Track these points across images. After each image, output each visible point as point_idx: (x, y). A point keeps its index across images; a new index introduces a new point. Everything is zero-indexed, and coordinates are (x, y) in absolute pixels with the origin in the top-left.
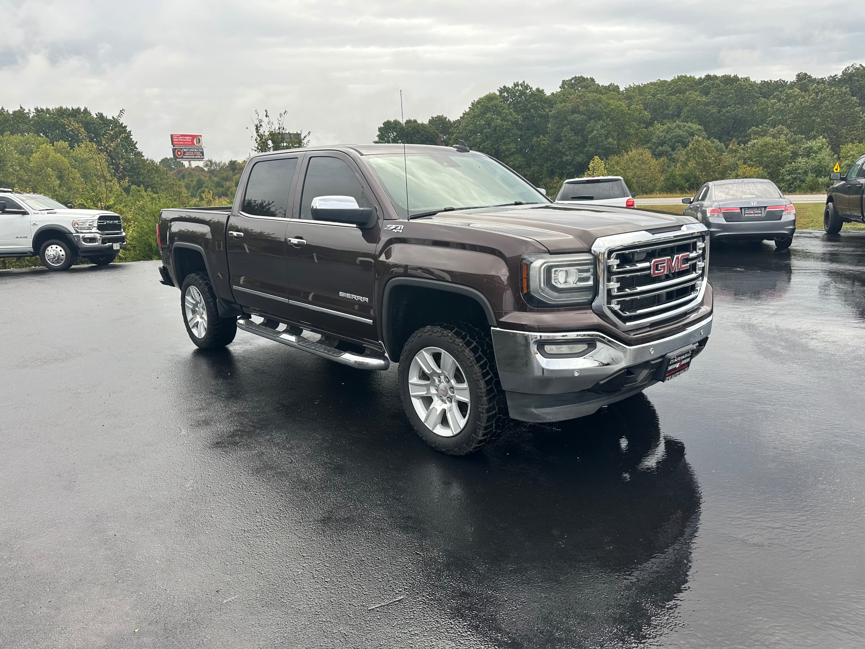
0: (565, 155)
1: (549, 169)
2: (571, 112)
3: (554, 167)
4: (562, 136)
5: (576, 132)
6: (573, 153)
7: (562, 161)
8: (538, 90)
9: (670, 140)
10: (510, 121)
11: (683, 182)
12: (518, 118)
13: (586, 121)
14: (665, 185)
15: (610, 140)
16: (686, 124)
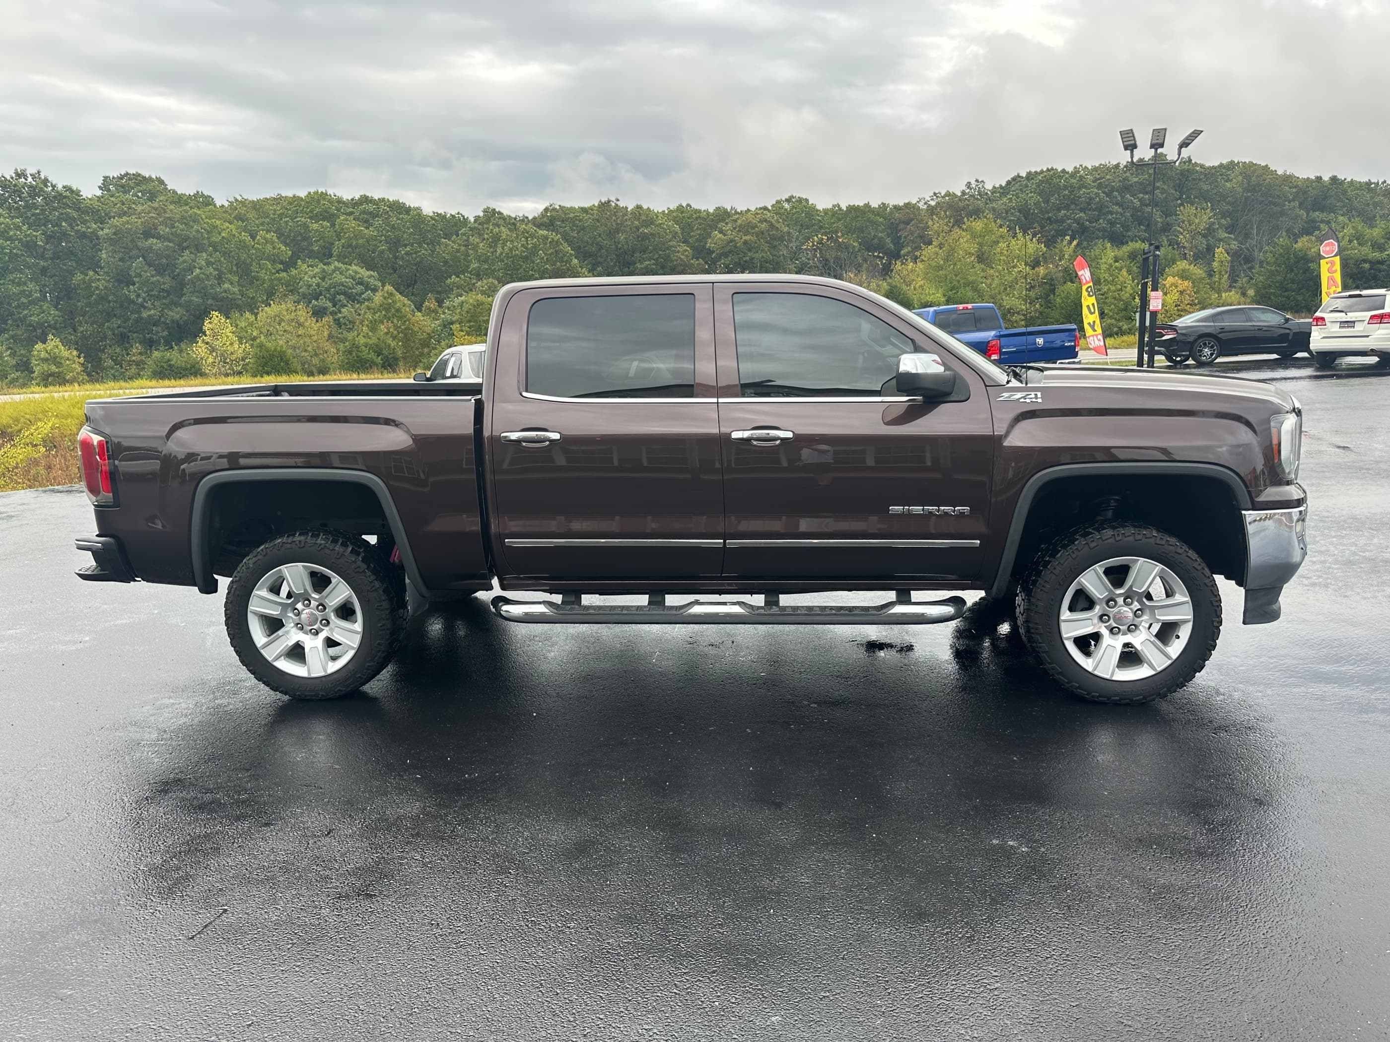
0: (145, 308)
1: (116, 332)
2: (141, 234)
3: (125, 328)
4: (133, 275)
5: (161, 270)
6: (159, 304)
7: (141, 318)
8: (68, 188)
9: (328, 289)
10: (17, 239)
11: (372, 355)
12: (36, 237)
13: (174, 251)
14: (346, 361)
15: (226, 286)
16: (349, 267)
